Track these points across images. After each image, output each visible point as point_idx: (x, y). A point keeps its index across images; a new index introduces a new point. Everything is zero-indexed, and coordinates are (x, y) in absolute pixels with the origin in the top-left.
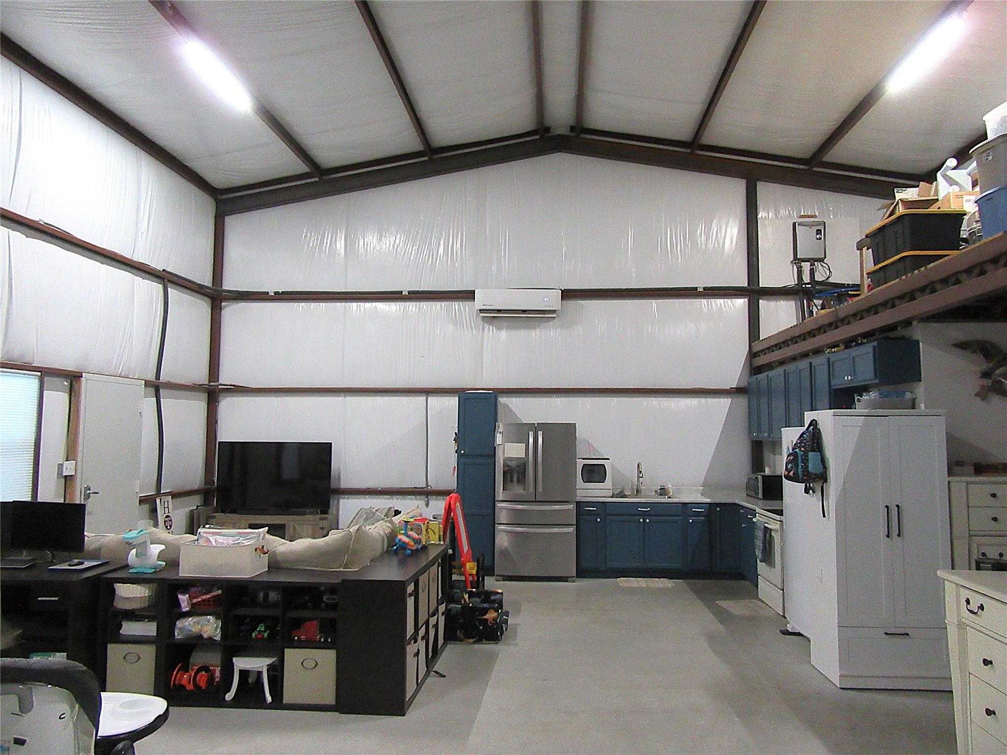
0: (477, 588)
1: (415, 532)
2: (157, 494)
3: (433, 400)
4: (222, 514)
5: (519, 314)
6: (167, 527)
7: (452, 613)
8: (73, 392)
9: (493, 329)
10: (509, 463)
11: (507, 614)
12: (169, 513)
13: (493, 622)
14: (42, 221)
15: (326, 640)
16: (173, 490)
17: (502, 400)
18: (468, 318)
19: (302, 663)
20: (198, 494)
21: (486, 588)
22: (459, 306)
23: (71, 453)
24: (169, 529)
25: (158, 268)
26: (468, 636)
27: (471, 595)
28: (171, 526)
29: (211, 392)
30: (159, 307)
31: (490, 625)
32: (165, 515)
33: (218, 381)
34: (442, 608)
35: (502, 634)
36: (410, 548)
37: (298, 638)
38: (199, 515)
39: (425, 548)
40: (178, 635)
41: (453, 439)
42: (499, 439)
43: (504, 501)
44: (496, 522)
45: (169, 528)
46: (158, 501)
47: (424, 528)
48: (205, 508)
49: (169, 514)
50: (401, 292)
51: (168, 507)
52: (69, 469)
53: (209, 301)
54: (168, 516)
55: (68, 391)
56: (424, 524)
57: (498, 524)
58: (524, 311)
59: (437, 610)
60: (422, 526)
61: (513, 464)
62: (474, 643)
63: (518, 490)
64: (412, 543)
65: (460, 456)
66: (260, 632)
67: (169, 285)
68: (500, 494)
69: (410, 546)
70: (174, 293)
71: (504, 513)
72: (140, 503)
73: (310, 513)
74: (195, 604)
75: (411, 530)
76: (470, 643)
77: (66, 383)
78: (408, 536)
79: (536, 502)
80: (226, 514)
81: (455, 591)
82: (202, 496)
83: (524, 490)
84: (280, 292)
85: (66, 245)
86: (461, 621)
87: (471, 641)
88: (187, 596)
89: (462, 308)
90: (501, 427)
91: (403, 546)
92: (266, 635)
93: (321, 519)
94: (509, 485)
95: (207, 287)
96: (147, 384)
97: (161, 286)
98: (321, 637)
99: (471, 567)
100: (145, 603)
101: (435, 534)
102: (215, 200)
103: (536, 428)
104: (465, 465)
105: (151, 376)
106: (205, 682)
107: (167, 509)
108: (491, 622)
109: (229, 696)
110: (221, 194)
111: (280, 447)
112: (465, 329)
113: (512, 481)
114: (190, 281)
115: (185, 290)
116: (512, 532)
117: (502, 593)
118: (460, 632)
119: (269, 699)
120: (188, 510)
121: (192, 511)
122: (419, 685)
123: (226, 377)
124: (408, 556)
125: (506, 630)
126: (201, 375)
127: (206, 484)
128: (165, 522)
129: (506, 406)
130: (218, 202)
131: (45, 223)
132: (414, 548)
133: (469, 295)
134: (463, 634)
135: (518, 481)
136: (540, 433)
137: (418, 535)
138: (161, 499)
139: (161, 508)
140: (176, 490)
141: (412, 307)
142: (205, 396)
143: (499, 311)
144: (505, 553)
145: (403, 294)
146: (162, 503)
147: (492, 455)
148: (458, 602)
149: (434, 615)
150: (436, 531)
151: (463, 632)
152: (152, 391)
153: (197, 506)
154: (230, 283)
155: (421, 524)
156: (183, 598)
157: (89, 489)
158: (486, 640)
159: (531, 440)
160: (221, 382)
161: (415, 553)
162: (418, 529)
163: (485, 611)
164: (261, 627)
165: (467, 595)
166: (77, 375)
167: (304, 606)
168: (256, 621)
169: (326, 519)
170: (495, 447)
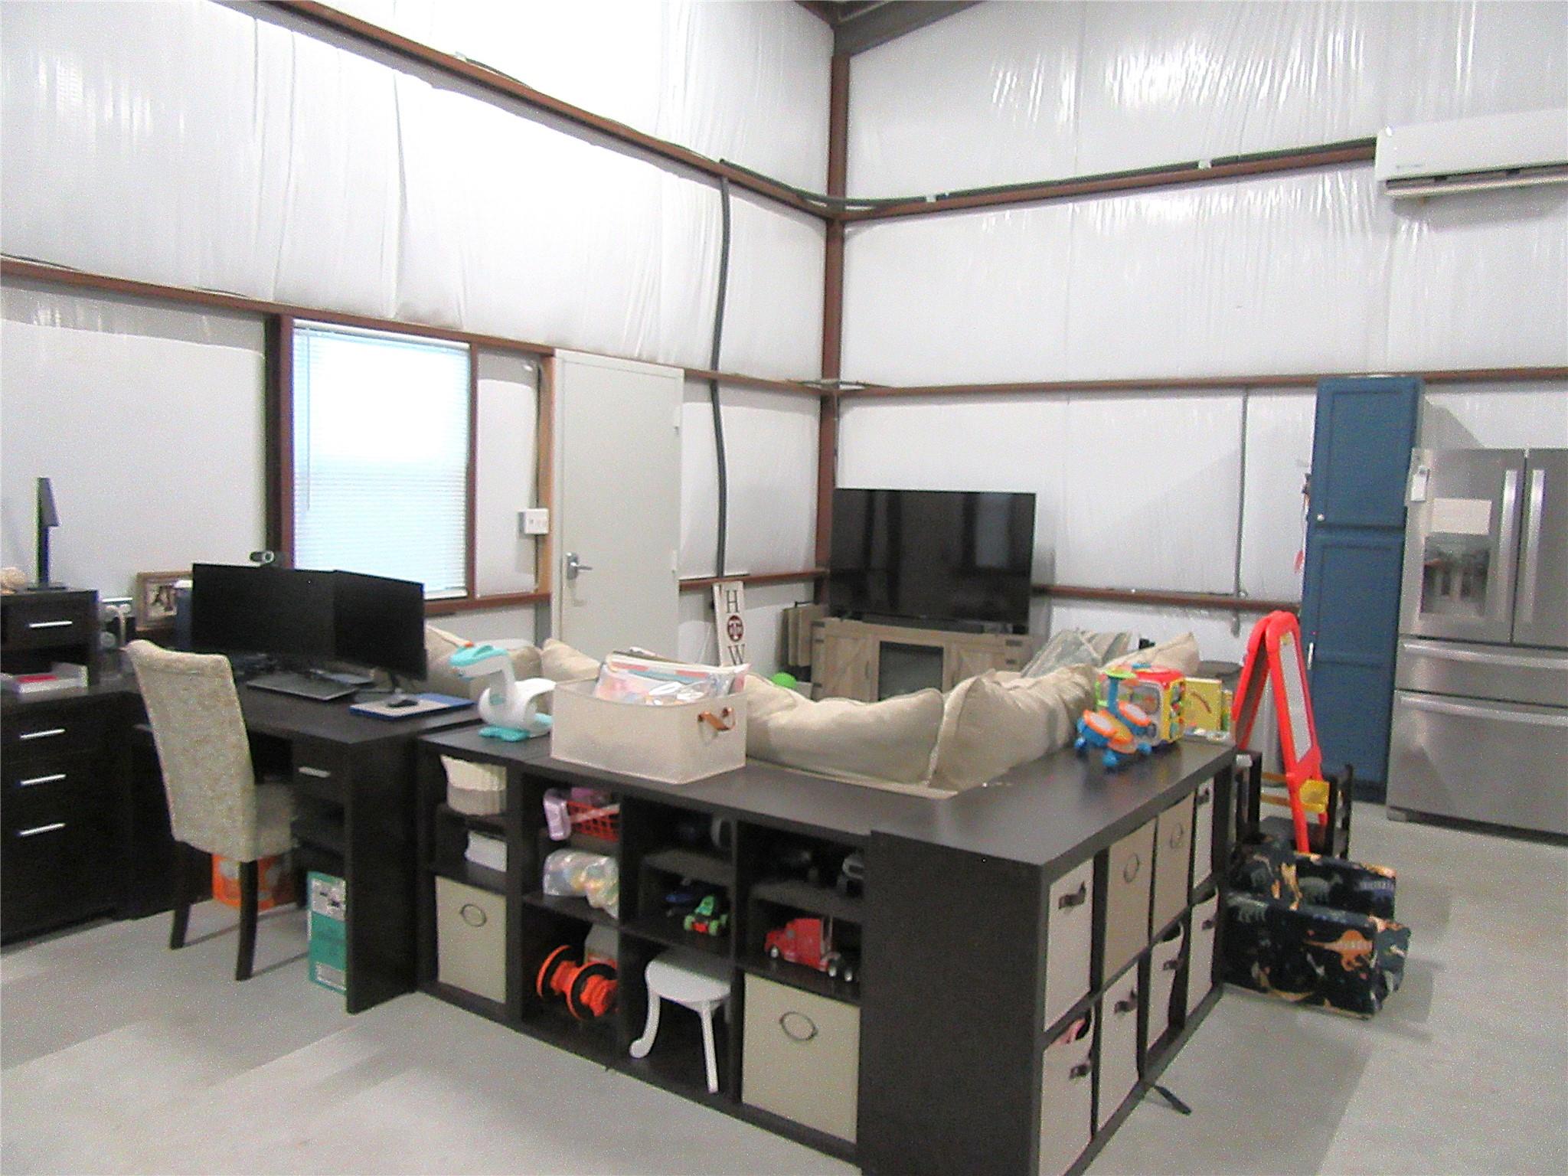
0: (1325, 850)
1: (1141, 707)
2: (717, 577)
3: (1261, 405)
4: (836, 620)
5: (1500, 179)
6: (731, 636)
7: (1240, 918)
8: (542, 384)
9: (1420, 229)
10: (1445, 549)
11: (1402, 937)
12: (737, 611)
13: (1357, 964)
14: (462, 55)
15: (840, 976)
16: (751, 572)
17: (1435, 400)
18: (1356, 208)
19: (782, 1021)
20: (803, 581)
21: (1352, 857)
22: (1335, 184)
23: (541, 494)
24: (737, 641)
25: (711, 157)
26: (1281, 981)
27: (1304, 869)
28: (740, 636)
29: (826, 397)
30: (714, 231)
31: (1348, 969)
32: (731, 615)
33: (838, 375)
34: (1206, 910)
35: (1382, 994)
36: (1117, 748)
37: (780, 954)
38: (797, 617)
39: (1167, 749)
40: (551, 887)
41: (1302, 488)
42: (1417, 488)
43: (1421, 638)
44: (1396, 685)
45: (736, 637)
46: (716, 589)
47: (1165, 698)
48: (816, 607)
49: (737, 614)
50: (1195, 165)
51: (736, 601)
52: (538, 521)
53: (821, 226)
54: (734, 618)
55: (534, 381)
56: (1167, 687)
57: (1401, 689)
58: (1512, 172)
59: (1186, 918)
60: (1162, 693)
61: (1455, 551)
62: (1298, 1003)
63: (1461, 613)
64: (1123, 733)
65: (1313, 527)
66: (701, 918)
67: (731, 188)
68: (1413, 619)
69: (1119, 742)
70: (740, 204)
71: (1422, 664)
72: (680, 590)
73: (993, 631)
74: (580, 824)
75: (1132, 698)
76: (1283, 1002)
77: (528, 368)
78: (1119, 716)
79: (1512, 645)
80: (845, 621)
81: (1256, 857)
82: (812, 585)
83: (1481, 612)
84: (947, 194)
85: (515, 105)
86: (1263, 943)
87: (1291, 997)
88: (563, 804)
89: (1342, 186)
90: (1426, 457)
91: (1101, 743)
92: (713, 927)
93: (1010, 643)
94: (1439, 601)
95: (816, 198)
96: (691, 375)
97: (718, 193)
98: (830, 962)
99: (1313, 796)
100: (494, 804)
101: (1209, 710)
102: (832, 26)
103: (1523, 462)
104: (1325, 547)
105: (701, 361)
106: (601, 998)
107: (732, 606)
108: (1349, 963)
109: (641, 1047)
110: (844, 14)
111: (970, 501)
112: (1347, 234)
113: (1446, 590)
114: (777, 184)
115: (772, 203)
116: (1442, 714)
117: (1393, 880)
118: (1262, 968)
119: (713, 1083)
120: (779, 608)
121: (785, 610)
122: (1098, 1138)
123: (854, 368)
124: (1110, 770)
125: (1396, 988)
126: (807, 365)
127: (818, 563)
128: (729, 627)
129: (1443, 414)
130: (838, 30)
131: (468, 60)
132: (1131, 749)
133: (1360, 152)
134: (1270, 977)
135: (1465, 591)
136: (1538, 476)
137: (1147, 713)
138: (720, 587)
139: (721, 604)
140: (754, 573)
141: (1219, 197)
142: (814, 405)
143: (1440, 179)
144: (1416, 759)
145: (1200, 167)
146: (724, 594)
147: (1398, 526)
148: (1260, 890)
149: (1169, 934)
150: (1214, 705)
151: (1268, 970)
152: (703, 390)
153: (796, 604)
154: (862, 186)
155: (1159, 686)
156: (554, 808)
157: (576, 560)
158: (1333, 1004)
159: (1509, 495)
160: (843, 378)
161: (1131, 764)
162: (1151, 699)
163: (1335, 931)
164: (706, 908)
165: (1294, 868)
166: (545, 351)
167: (799, 874)
168: (700, 889)
169: (1018, 644)
170: (1406, 509)
